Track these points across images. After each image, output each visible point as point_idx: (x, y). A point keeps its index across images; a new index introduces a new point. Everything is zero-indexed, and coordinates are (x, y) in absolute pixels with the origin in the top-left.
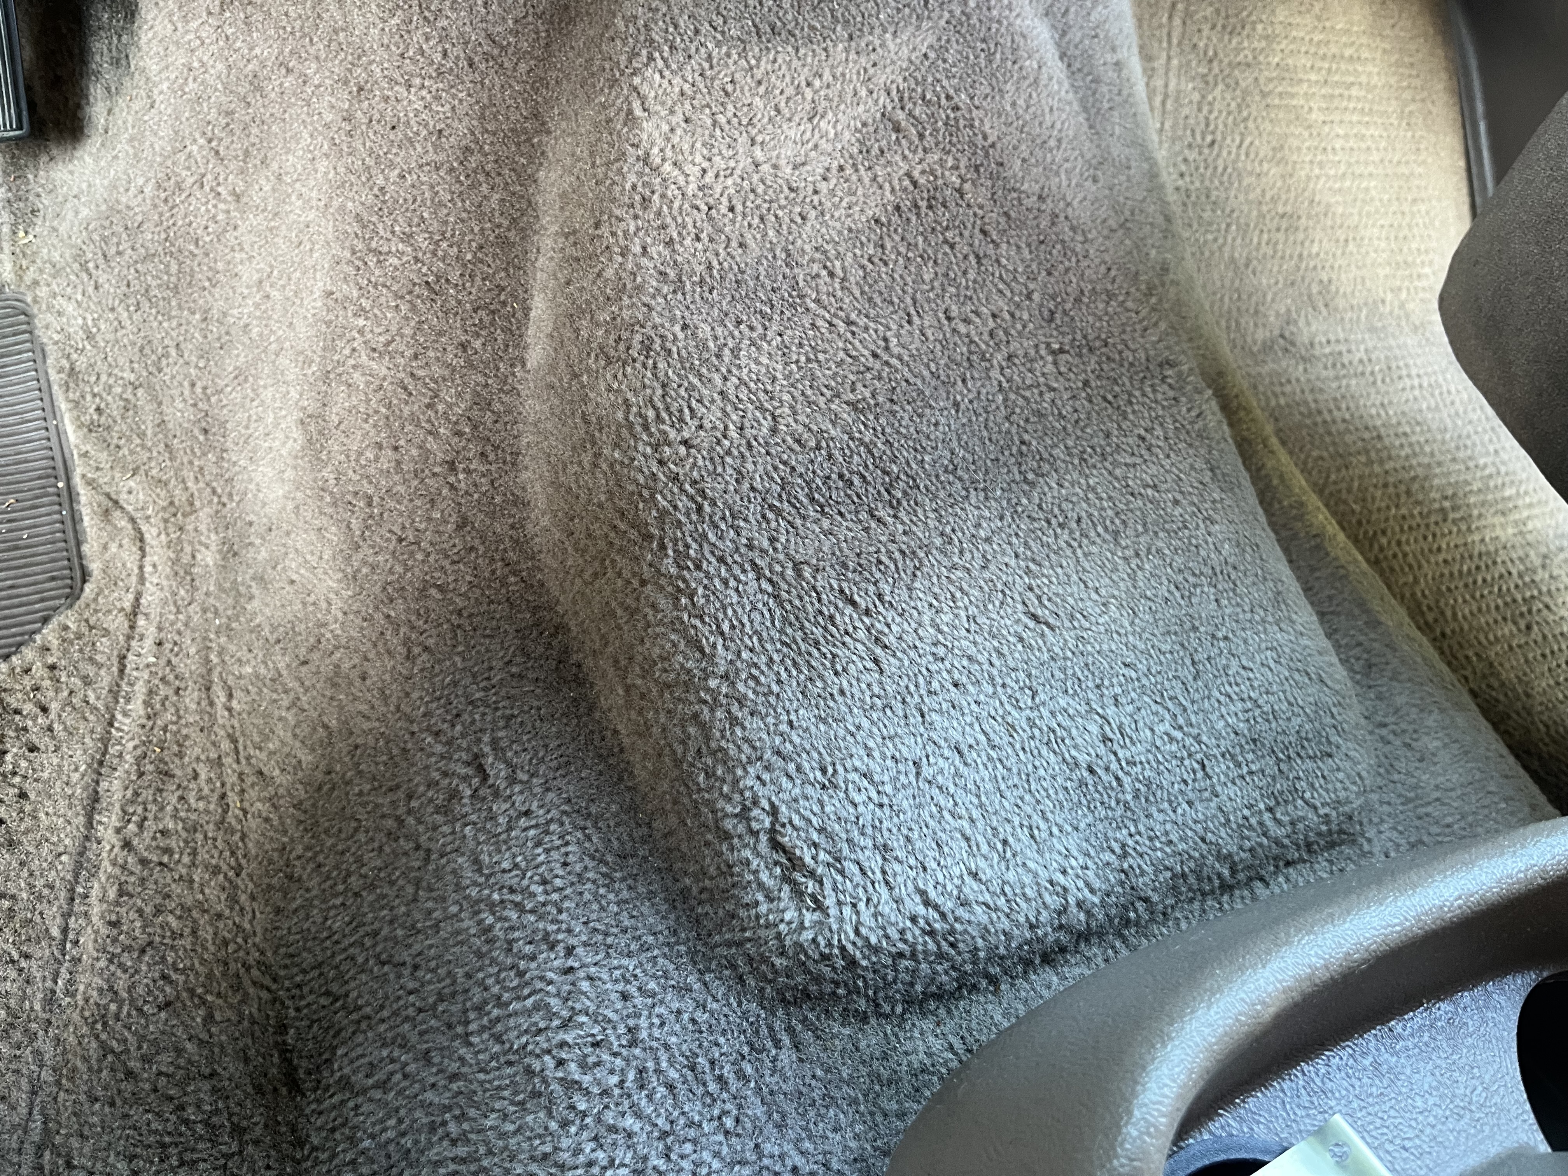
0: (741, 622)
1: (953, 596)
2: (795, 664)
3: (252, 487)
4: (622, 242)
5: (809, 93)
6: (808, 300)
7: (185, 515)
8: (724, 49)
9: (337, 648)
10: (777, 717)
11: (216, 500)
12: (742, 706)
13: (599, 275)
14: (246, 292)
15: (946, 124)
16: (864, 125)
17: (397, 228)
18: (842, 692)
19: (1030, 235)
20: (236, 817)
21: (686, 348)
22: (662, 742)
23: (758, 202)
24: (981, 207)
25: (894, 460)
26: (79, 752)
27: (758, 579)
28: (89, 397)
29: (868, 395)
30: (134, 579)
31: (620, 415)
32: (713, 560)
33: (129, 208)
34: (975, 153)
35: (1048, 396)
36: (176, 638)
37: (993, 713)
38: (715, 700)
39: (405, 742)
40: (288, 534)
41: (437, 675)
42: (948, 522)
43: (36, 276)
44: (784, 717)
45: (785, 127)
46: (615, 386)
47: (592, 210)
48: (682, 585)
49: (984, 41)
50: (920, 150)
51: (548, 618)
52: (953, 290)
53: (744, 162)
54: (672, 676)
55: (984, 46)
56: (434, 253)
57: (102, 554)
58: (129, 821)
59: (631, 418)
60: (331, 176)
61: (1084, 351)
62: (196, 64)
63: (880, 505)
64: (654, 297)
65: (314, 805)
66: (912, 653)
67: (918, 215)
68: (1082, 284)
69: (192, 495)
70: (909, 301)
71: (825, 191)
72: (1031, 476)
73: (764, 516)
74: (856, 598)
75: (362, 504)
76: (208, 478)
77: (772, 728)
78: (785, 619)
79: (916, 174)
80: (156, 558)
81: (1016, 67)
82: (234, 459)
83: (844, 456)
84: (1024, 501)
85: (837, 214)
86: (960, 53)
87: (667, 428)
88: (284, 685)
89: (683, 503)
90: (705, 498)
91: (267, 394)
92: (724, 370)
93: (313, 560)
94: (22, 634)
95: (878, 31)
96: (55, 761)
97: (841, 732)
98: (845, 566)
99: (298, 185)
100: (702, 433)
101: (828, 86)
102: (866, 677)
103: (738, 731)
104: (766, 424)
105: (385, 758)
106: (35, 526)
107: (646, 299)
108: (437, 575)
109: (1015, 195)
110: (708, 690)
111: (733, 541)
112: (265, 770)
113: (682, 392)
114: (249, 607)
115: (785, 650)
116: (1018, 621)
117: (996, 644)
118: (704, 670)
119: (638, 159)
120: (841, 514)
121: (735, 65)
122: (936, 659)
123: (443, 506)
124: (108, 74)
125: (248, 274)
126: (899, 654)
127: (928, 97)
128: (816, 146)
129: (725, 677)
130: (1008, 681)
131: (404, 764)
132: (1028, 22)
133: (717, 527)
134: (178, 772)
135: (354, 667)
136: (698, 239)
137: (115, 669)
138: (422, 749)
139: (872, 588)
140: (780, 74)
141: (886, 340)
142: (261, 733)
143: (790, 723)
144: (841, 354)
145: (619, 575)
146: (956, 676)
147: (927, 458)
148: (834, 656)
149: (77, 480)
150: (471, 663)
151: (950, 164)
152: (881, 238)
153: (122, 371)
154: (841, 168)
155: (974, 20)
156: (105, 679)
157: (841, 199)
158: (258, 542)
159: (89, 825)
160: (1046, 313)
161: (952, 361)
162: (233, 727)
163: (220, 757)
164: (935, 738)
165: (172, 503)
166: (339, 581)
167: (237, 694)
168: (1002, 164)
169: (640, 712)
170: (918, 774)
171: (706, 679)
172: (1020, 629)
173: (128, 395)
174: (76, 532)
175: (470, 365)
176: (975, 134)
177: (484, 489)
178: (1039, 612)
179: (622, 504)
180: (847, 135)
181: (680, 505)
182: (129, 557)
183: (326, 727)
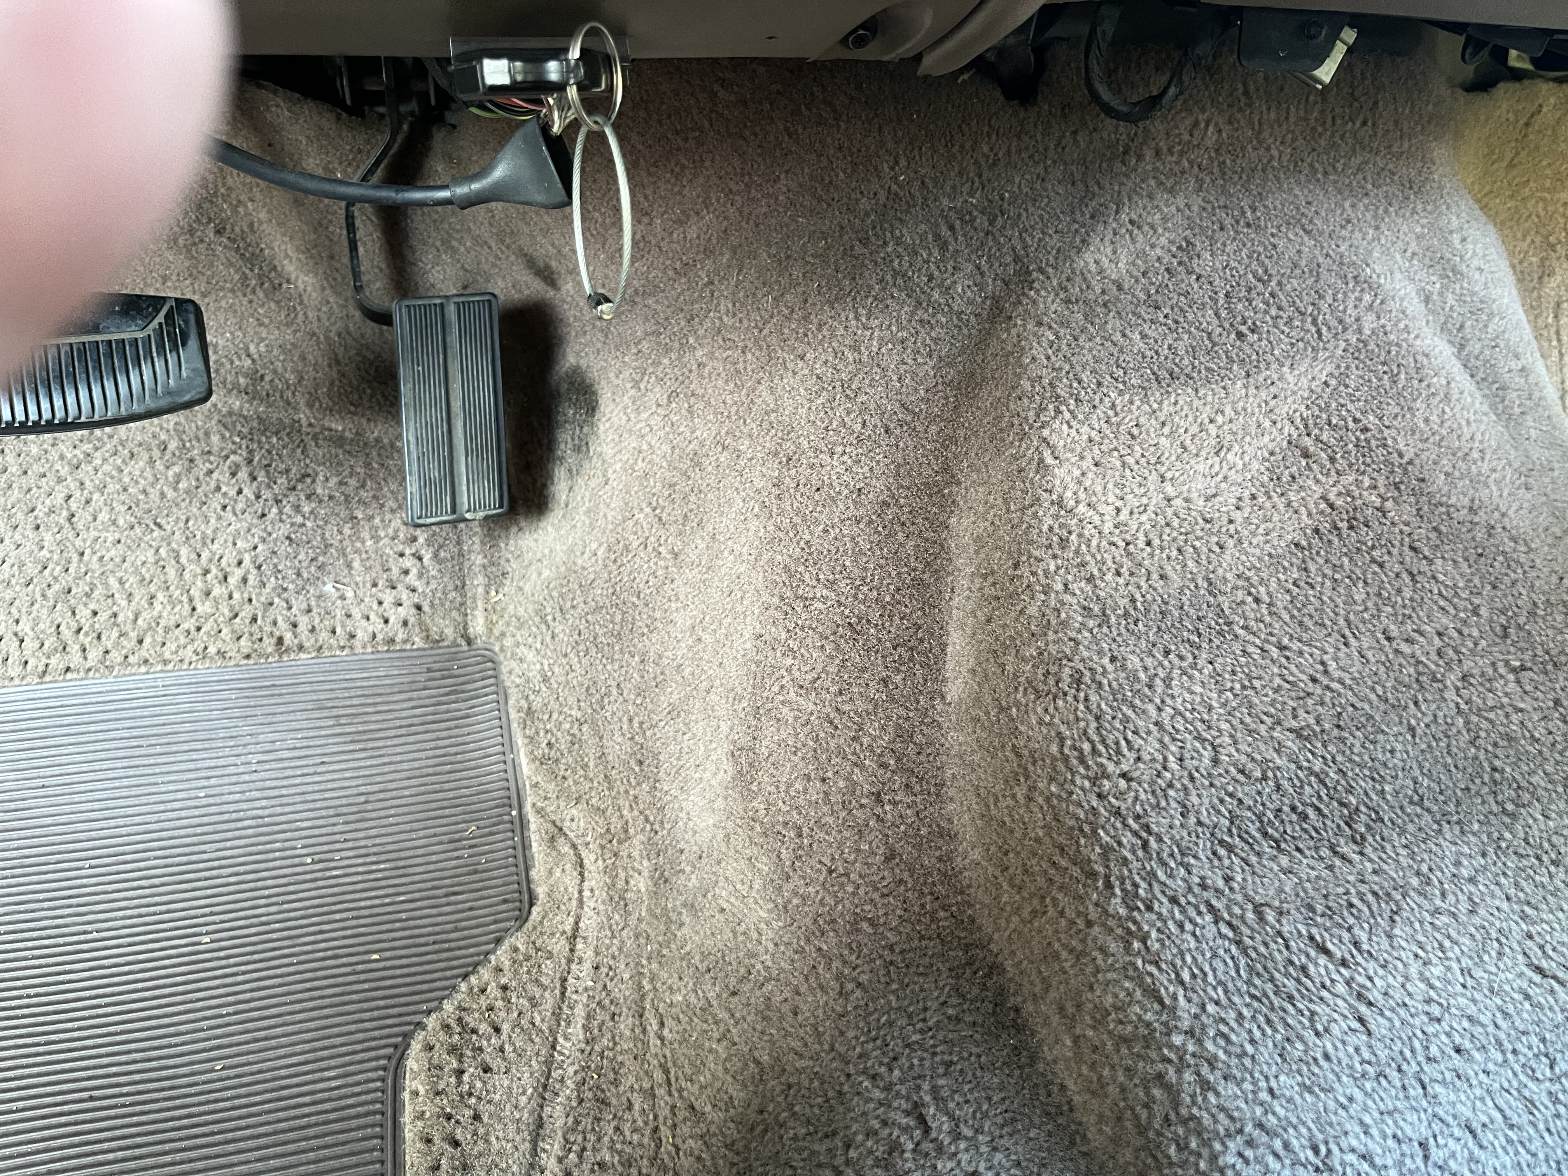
0: (1202, 970)
1: (1441, 946)
2: (1268, 1021)
3: (683, 815)
4: (1043, 581)
5: (1213, 429)
6: (1236, 628)
7: (620, 842)
8: (1127, 397)
9: (768, 980)
10: (1255, 1083)
11: (648, 828)
12: (1213, 1068)
13: (1022, 612)
14: (680, 636)
15: (1356, 446)
16: (1272, 454)
17: (821, 576)
18: (1327, 1057)
19: (1466, 549)
20: (669, 1153)
21: (1117, 680)
22: (1122, 1104)
23: (1175, 534)
24: (1407, 524)
25: (1350, 790)
26: (526, 1075)
27: (1216, 922)
28: (542, 734)
29: (1312, 721)
30: (574, 903)
31: (1054, 749)
32: (1164, 900)
33: (584, 568)
34: (1392, 472)
35: (1515, 718)
36: (611, 963)
37: (1506, 1085)
38: (1181, 1059)
39: (841, 1084)
40: (719, 862)
41: (871, 1014)
42: (1423, 860)
43: (504, 629)
44: (1263, 1084)
45: (1193, 462)
46: (1047, 719)
47: (1009, 553)
48: (1133, 928)
49: (1384, 363)
50: (1333, 472)
51: (981, 956)
52: (1389, 609)
53: (1157, 499)
54: (1129, 1028)
55: (1386, 368)
56: (855, 597)
57: (548, 878)
58: (570, 1150)
59: (1066, 751)
60: (761, 534)
61: (1550, 667)
62: (645, 447)
63: (1342, 841)
64: (1079, 631)
65: (746, 1147)
66: (1402, 1012)
67: (1339, 535)
68: (1534, 596)
69: (627, 823)
70: (1342, 622)
71: (1240, 520)
72: (1510, 807)
73: (1214, 853)
74: (1329, 945)
75: (792, 834)
76: (641, 807)
77: (1250, 1096)
78: (1251, 969)
79: (1332, 497)
80: (593, 883)
81: (1424, 384)
82: (666, 788)
83: (1294, 786)
84: (1507, 835)
85: (1255, 542)
86: (1361, 377)
87: (1104, 761)
88: (714, 1016)
89: (1127, 838)
90: (1150, 833)
91: (698, 729)
92: (1158, 701)
93: (744, 889)
94: (479, 954)
95: (1274, 366)
96: (506, 1083)
97: (1331, 1104)
98: (1312, 909)
99: (730, 543)
100: (1141, 766)
101: (1231, 421)
102: (1352, 1039)
103: (1212, 1099)
104: (1207, 754)
105: (819, 1100)
106: (492, 852)
107: (1073, 634)
108: (867, 908)
109: (1444, 510)
110: (1171, 1047)
111: (1185, 880)
112: (697, 1105)
113: (1117, 724)
114: (679, 934)
115: (1256, 1004)
116: (1521, 975)
117: (1499, 1002)
118: (1165, 1024)
119: (1053, 503)
120: (1298, 849)
121: (1138, 410)
122: (1431, 1020)
123: (871, 837)
124: (571, 459)
125: (682, 620)
126: (1387, 1013)
127: (1334, 421)
128: (1225, 478)
129: (1190, 1033)
130: (1519, 1046)
131: (841, 1109)
132: (1427, 342)
133: (1165, 864)
134: (614, 1101)
135: (786, 1000)
136: (1118, 574)
137: (557, 992)
138: (858, 1094)
139: (1346, 936)
140: (1183, 414)
141: (1323, 663)
142: (692, 1064)
143: (1271, 1091)
144: (1278, 681)
145: (1062, 913)
146: (1458, 1040)
147: (1387, 788)
148: (1313, 1013)
149: (528, 808)
150: (906, 1003)
151: (1367, 484)
152: (1304, 561)
153: (571, 709)
154: (1253, 497)
155: (1372, 346)
156: (549, 1001)
157: (1258, 527)
158: (688, 869)
159: (534, 1153)
160: (1498, 629)
161: (1400, 683)
162: (665, 1057)
163: (652, 1088)
164: (1441, 1113)
165: (608, 830)
166: (769, 911)
167: (669, 1022)
168: (1423, 480)
169: (1093, 1066)
170: (1426, 1157)
171: (1168, 1034)
172: (1525, 985)
173: (575, 731)
174: (525, 857)
175: (893, 700)
176: (1389, 453)
177: (909, 821)
178: (1544, 964)
179: (1062, 839)
180: (1255, 465)
181: (1125, 841)
182: (570, 881)
183: (757, 1062)
